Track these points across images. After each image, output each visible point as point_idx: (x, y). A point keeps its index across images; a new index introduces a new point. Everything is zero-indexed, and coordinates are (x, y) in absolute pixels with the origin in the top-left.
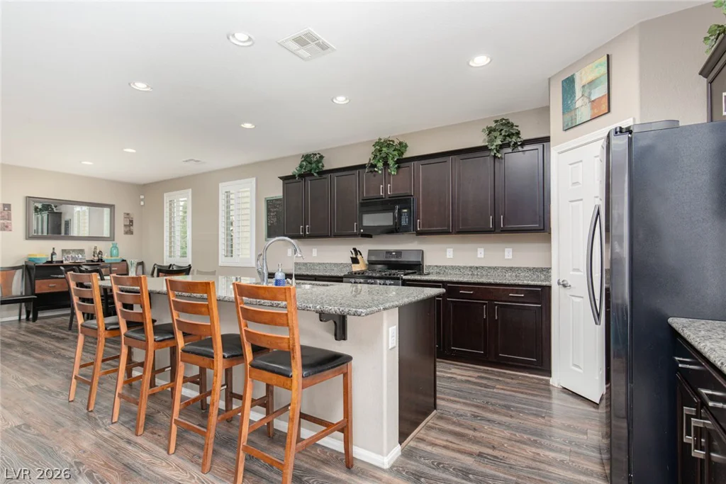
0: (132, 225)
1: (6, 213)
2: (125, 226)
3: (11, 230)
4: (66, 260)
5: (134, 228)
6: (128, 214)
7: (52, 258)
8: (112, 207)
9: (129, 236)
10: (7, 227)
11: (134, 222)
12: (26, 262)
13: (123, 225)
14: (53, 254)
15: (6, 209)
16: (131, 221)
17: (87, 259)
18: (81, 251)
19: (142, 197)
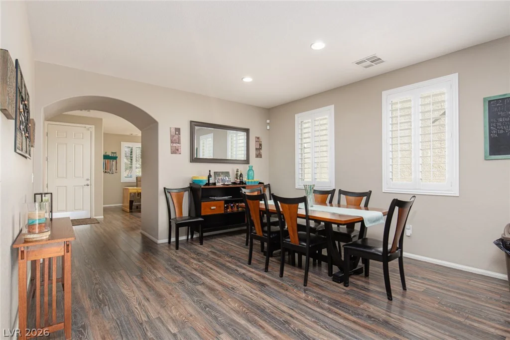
0: (261, 149)
1: (177, 136)
2: (256, 149)
3: (180, 154)
4: (218, 182)
5: (263, 152)
6: (258, 138)
7: (209, 180)
8: (247, 131)
9: (258, 159)
10: (178, 150)
11: (262, 145)
12: (190, 184)
13: (255, 149)
14: (210, 176)
15: (177, 133)
16: (261, 145)
17: (232, 181)
18: (227, 174)
19: (268, 121)
